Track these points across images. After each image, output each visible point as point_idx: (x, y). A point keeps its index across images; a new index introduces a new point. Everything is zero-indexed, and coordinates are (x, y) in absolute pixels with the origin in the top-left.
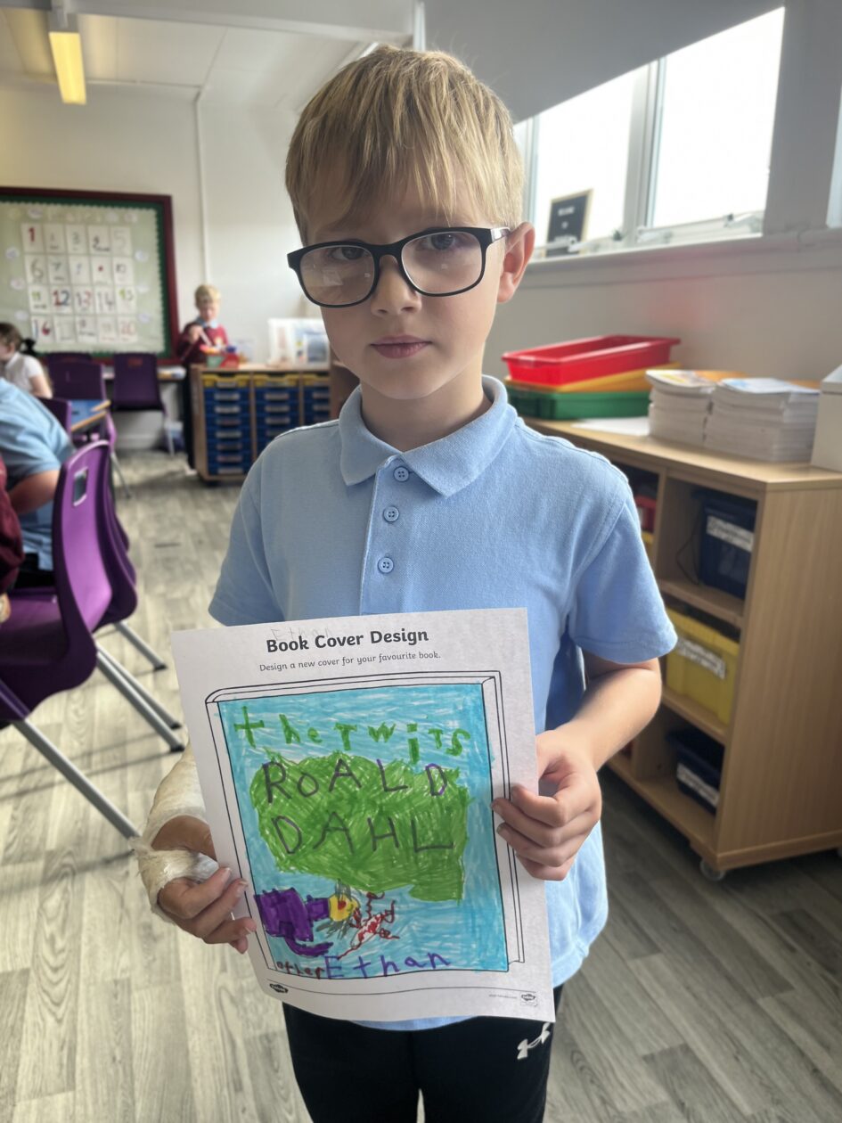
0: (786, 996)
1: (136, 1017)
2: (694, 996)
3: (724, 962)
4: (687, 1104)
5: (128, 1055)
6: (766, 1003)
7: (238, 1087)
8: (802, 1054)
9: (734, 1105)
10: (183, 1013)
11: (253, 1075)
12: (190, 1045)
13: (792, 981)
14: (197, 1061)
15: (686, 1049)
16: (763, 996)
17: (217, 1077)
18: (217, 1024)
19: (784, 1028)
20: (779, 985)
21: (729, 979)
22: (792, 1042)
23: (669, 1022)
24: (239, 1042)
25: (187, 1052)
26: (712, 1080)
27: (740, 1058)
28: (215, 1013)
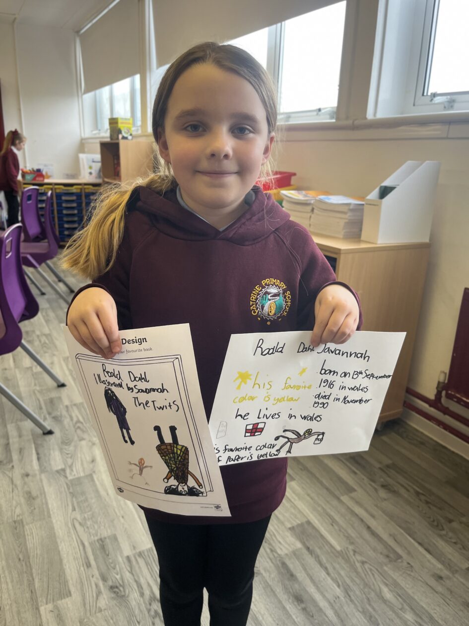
0: (353, 495)
1: (29, 538)
2: (312, 498)
3: (324, 481)
4: (311, 548)
5: (27, 557)
6: (344, 498)
7: (89, 565)
8: (362, 520)
9: (332, 546)
10: (55, 533)
11: (95, 559)
12: (60, 548)
13: (356, 488)
14: (65, 556)
15: (309, 523)
16: (343, 495)
17: (77, 562)
18: (74, 537)
19: (353, 509)
20: (350, 490)
21: (327, 489)
22: (357, 515)
23: (300, 512)
24: (86, 544)
25: (59, 552)
26: (322, 536)
27: (334, 524)
28: (72, 531)
